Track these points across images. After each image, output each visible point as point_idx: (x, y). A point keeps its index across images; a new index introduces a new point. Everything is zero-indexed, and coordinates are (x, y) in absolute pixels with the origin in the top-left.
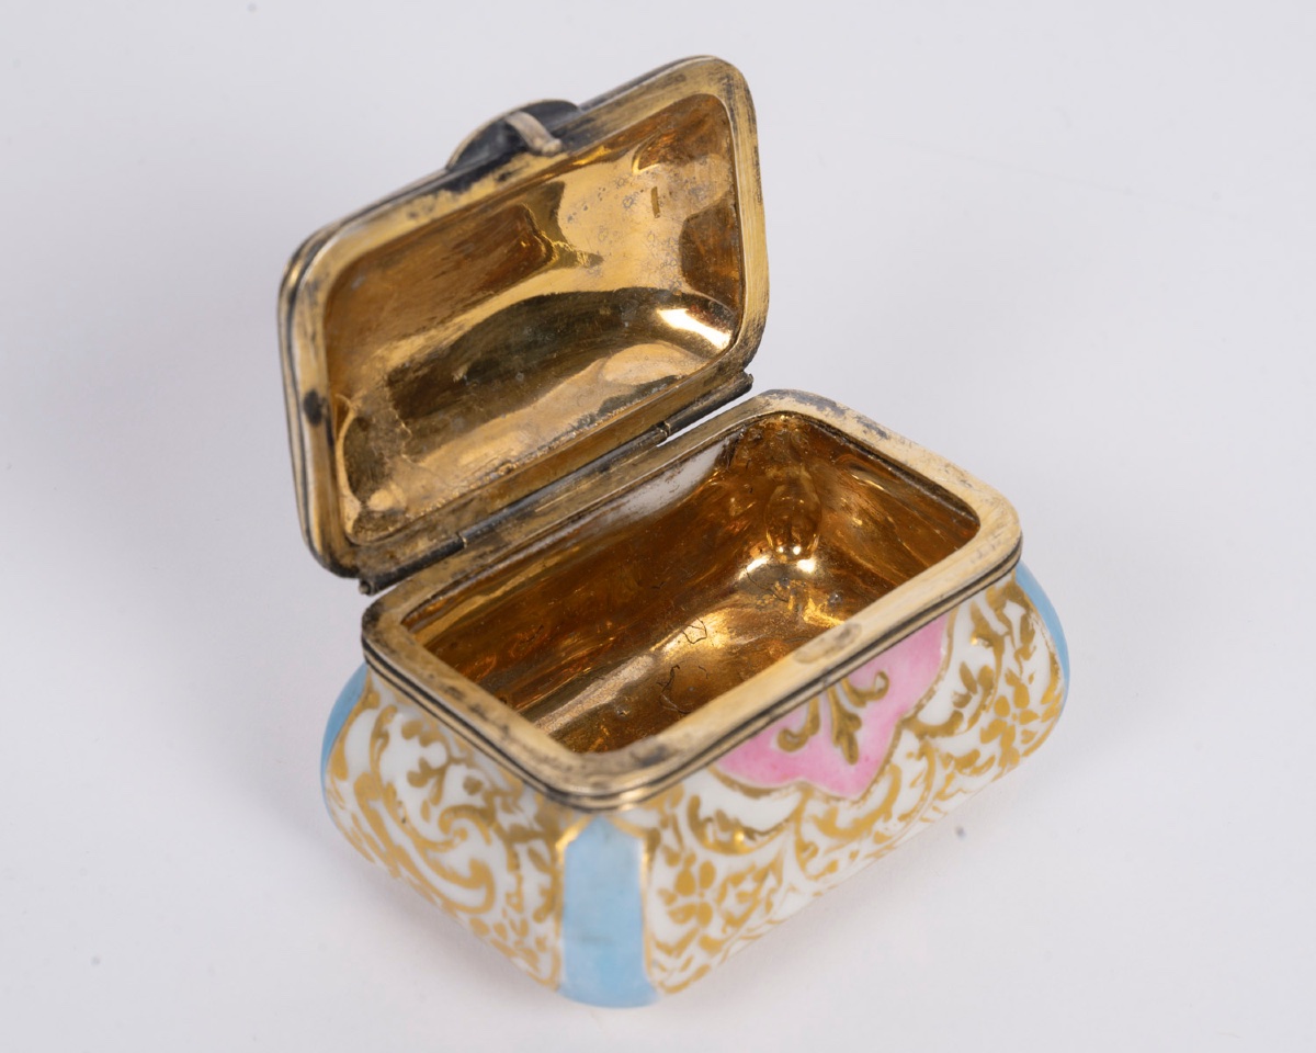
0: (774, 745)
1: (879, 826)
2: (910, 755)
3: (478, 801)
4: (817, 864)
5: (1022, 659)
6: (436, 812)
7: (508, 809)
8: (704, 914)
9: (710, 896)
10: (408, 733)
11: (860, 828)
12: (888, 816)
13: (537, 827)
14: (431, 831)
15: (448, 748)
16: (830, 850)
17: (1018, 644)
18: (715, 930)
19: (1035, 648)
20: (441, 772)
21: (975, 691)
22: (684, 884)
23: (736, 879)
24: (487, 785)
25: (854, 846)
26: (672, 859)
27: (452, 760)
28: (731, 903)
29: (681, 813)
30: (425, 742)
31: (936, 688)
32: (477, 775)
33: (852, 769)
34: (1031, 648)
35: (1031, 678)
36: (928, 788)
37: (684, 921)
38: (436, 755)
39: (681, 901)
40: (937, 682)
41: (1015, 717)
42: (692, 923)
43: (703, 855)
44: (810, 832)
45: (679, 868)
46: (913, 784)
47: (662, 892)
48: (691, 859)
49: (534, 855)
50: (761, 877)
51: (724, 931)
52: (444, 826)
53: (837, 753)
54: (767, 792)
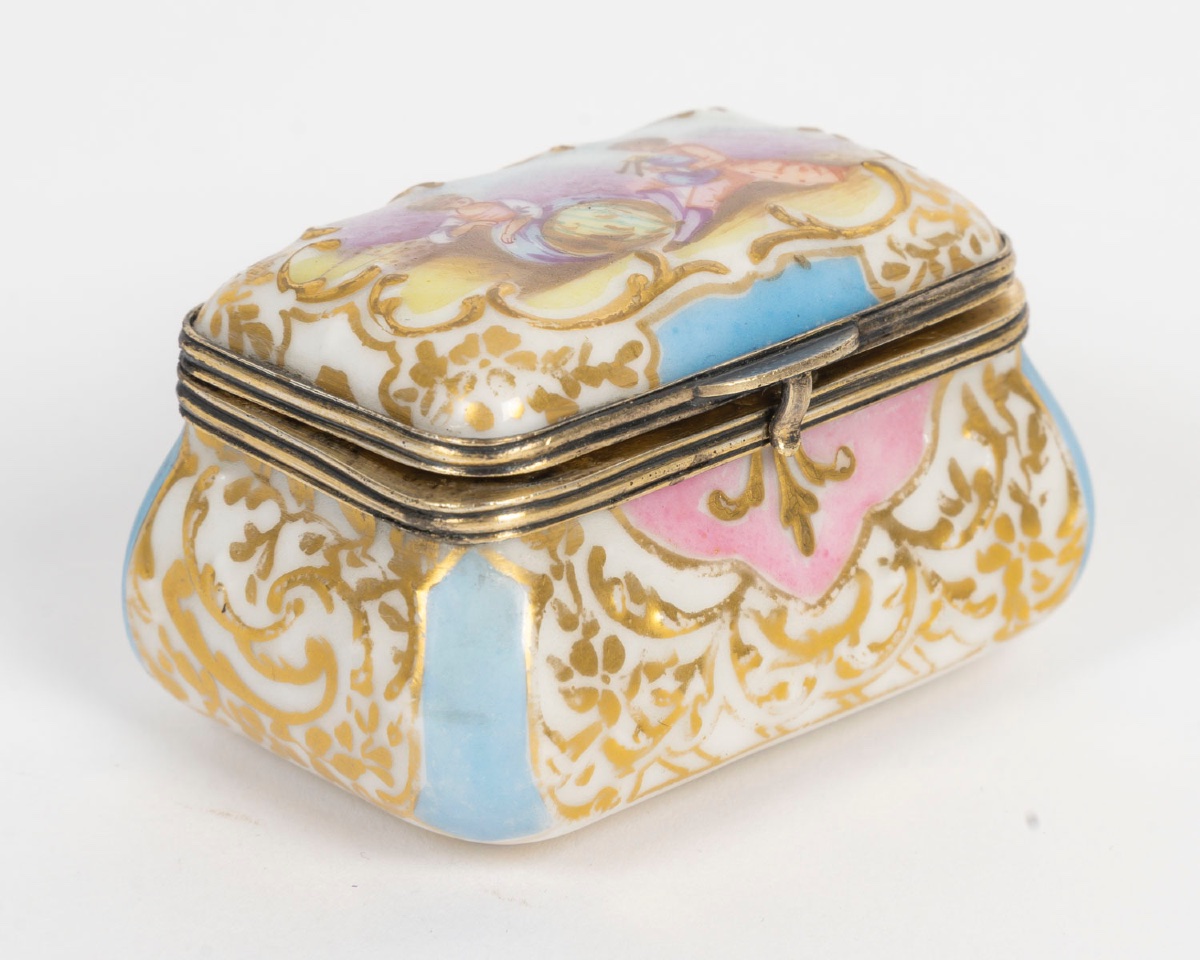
0: (702, 507)
1: (842, 649)
2: (883, 561)
3: (318, 560)
4: (761, 680)
5: (1030, 471)
6: (264, 588)
7: (355, 562)
8: (610, 707)
9: (618, 683)
10: (231, 498)
11: (817, 646)
12: (855, 641)
13: (392, 576)
14: (258, 615)
15: (282, 505)
16: (775, 666)
17: (1026, 451)
18: (622, 731)
19: (1047, 460)
20: (273, 535)
21: (969, 500)
22: (583, 658)
23: (653, 671)
24: (330, 539)
25: (809, 669)
26: (568, 622)
27: (287, 518)
28: (644, 698)
29: (580, 562)
30: (253, 504)
31: (916, 482)
32: (316, 529)
33: (807, 561)
34: (1042, 458)
35: (1043, 499)
36: (908, 614)
37: (582, 708)
38: (266, 516)
39: (578, 680)
40: (918, 474)
41: (1022, 547)
42: (592, 716)
43: (608, 627)
44: (750, 632)
45: (577, 635)
46: (887, 603)
47: (552, 660)
48: (592, 628)
49: (387, 612)
50: (685, 674)
51: (635, 736)
52: (274, 604)
53: (786, 539)
54: (695, 564)
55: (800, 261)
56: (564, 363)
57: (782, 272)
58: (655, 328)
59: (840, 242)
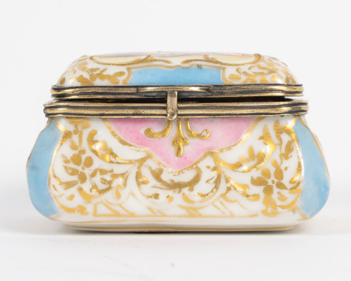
1: (185, 190)
2: (208, 167)
4: (148, 189)
5: (283, 158)
8: (83, 179)
9: (88, 172)
11: (177, 186)
12: (192, 190)
16: (154, 187)
17: (283, 151)
18: (86, 187)
19: (291, 156)
21: (253, 160)
22: (76, 159)
23: (103, 172)
25: (170, 193)
26: (74, 147)
28: (97, 179)
29: (86, 133)
31: (232, 148)
33: (177, 159)
34: (289, 156)
35: (286, 169)
36: (216, 187)
37: (72, 174)
39: (72, 165)
40: (233, 146)
41: (273, 182)
42: (75, 178)
43: (89, 153)
44: (146, 174)
45: (76, 152)
46: (207, 181)
47: (63, 156)
48: (83, 152)
50: (115, 176)
51: (91, 191)
53: (172, 150)
54: (130, 145)
55: (199, 67)
56: (94, 71)
57: (190, 68)
58: (133, 70)
59: (218, 65)
